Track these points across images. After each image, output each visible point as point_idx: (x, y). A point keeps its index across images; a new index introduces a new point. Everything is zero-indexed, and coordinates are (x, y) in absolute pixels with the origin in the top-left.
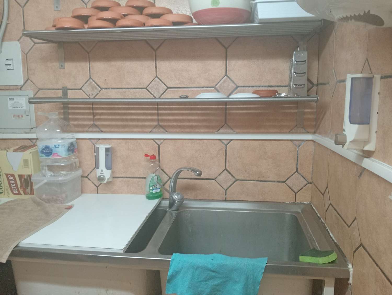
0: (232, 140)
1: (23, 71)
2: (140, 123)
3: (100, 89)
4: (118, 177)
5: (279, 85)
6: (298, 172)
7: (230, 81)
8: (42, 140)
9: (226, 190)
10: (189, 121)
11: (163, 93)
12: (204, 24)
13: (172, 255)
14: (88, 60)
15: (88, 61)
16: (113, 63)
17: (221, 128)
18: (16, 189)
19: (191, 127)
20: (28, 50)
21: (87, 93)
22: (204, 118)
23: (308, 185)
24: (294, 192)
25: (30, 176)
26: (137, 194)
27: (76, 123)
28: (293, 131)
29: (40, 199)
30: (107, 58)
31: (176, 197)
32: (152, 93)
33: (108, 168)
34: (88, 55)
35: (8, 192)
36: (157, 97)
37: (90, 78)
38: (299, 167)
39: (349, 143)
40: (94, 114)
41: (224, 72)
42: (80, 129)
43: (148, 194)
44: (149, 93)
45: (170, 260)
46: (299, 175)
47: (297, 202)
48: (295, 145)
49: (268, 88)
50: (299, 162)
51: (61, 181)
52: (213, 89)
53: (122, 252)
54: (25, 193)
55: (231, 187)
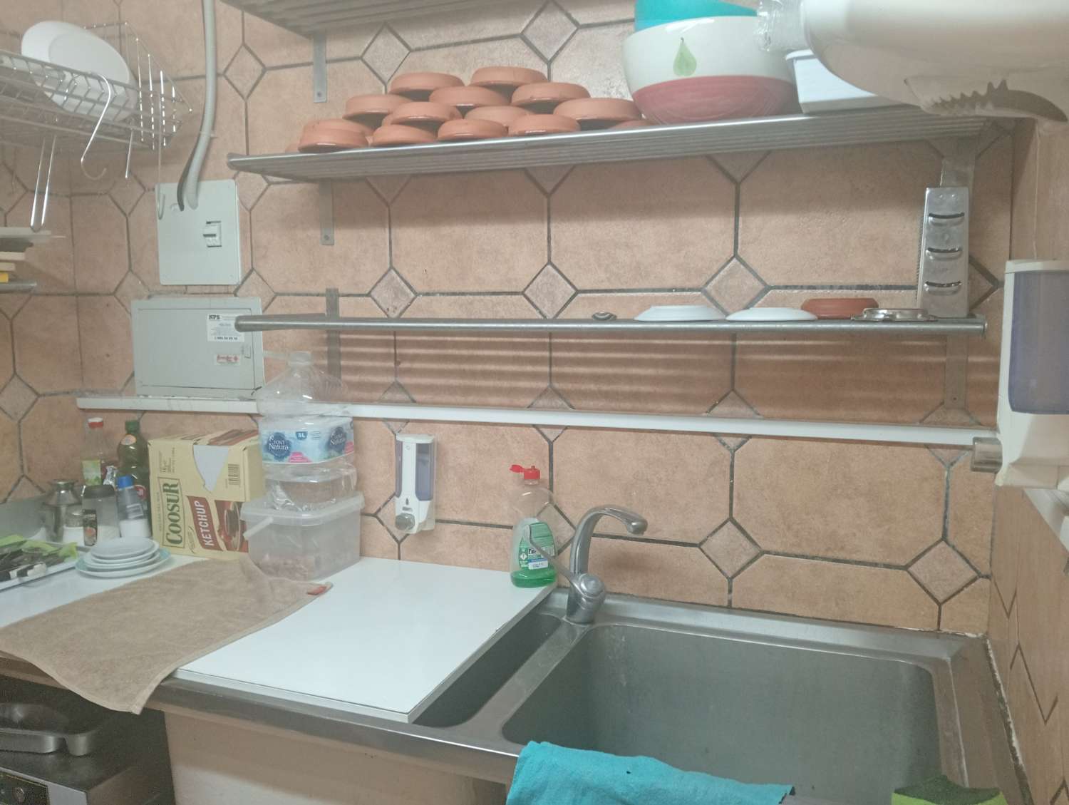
0: (750, 436)
1: (242, 250)
2: (505, 384)
3: (412, 295)
4: (448, 522)
5: (889, 284)
6: (947, 542)
7: (746, 271)
8: (270, 418)
9: (730, 579)
10: (630, 379)
11: (565, 306)
12: (662, 124)
13: (525, 743)
14: (387, 221)
15: (387, 226)
16: (445, 230)
17: (720, 401)
18: (210, 535)
19: (636, 396)
20: (253, 200)
21: (383, 305)
22: (671, 372)
23: (977, 582)
24: (936, 600)
25: (240, 504)
26: (492, 569)
27: (355, 378)
28: (933, 417)
29: (258, 565)
30: (433, 216)
31: (583, 586)
32: (538, 305)
33: (421, 495)
34: (387, 209)
35: (192, 541)
36: (550, 316)
37: (392, 267)
38: (950, 527)
39: (1009, 468)
40: (397, 359)
41: (731, 247)
42: (365, 395)
43: (516, 573)
44: (530, 305)
45: (516, 758)
46: (950, 549)
47: (944, 630)
48: (940, 460)
49: (858, 291)
50: (951, 513)
51: (306, 521)
52: (699, 293)
53: (404, 719)
54: (229, 547)
55: (746, 571)
